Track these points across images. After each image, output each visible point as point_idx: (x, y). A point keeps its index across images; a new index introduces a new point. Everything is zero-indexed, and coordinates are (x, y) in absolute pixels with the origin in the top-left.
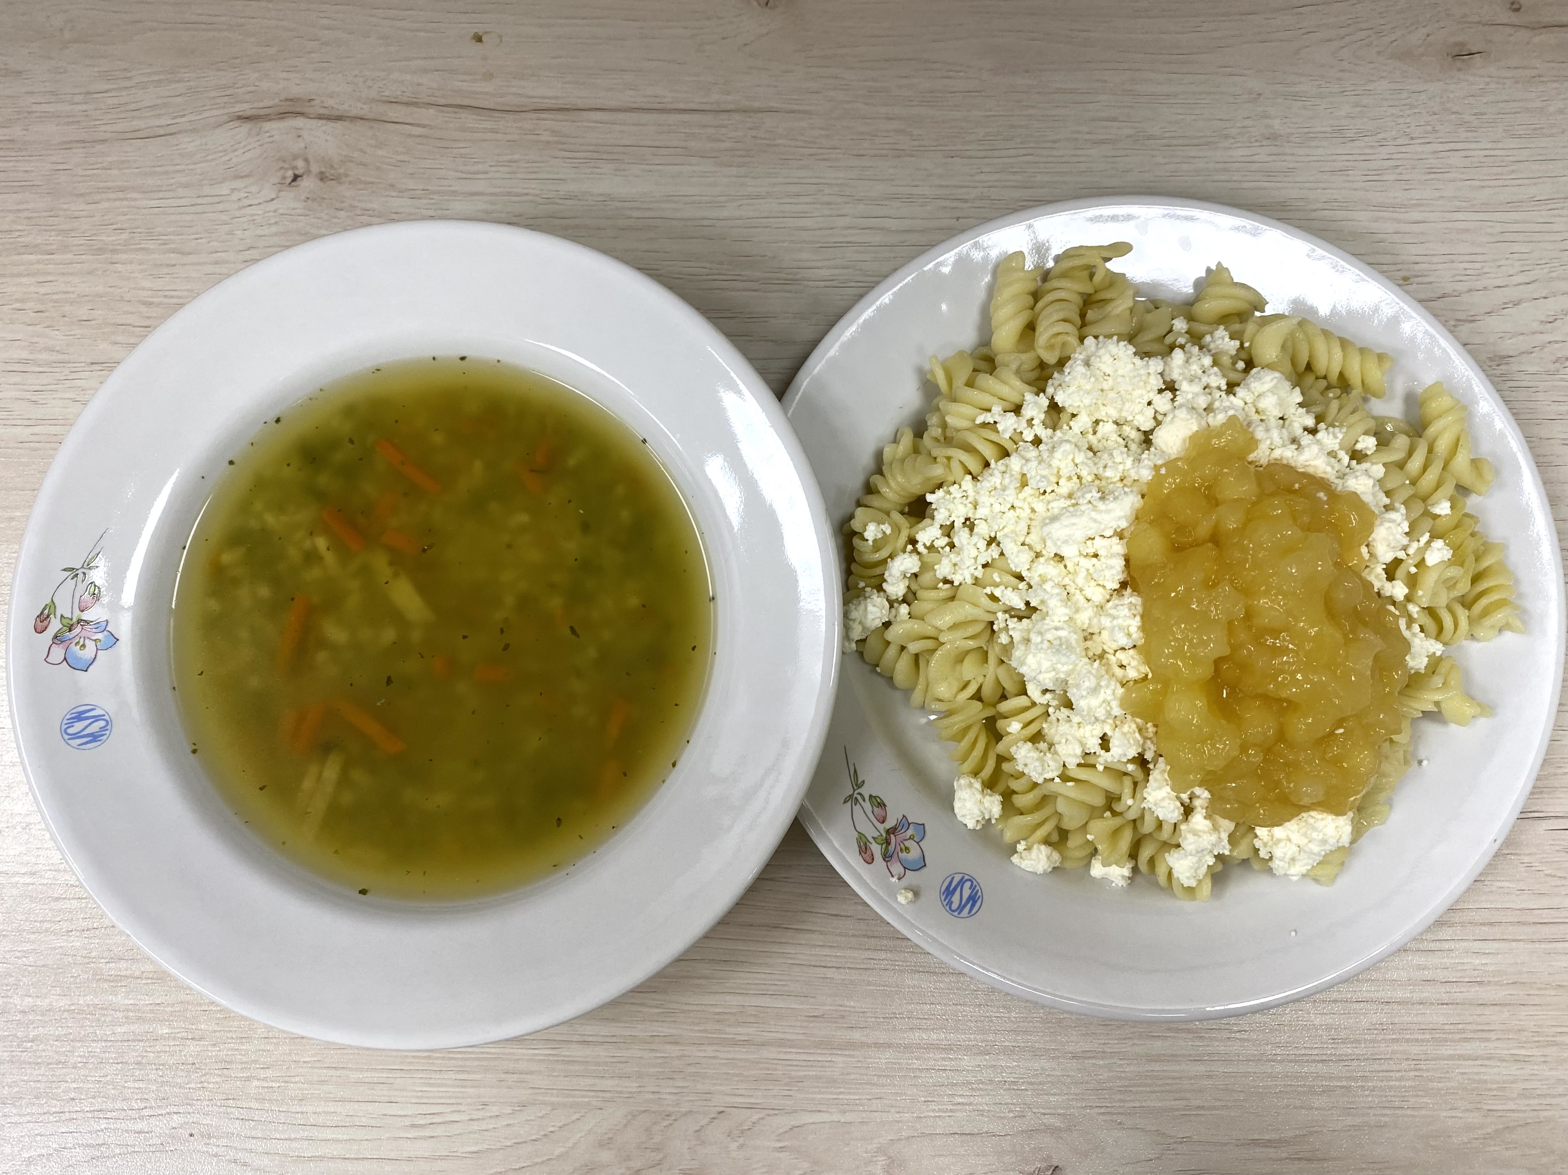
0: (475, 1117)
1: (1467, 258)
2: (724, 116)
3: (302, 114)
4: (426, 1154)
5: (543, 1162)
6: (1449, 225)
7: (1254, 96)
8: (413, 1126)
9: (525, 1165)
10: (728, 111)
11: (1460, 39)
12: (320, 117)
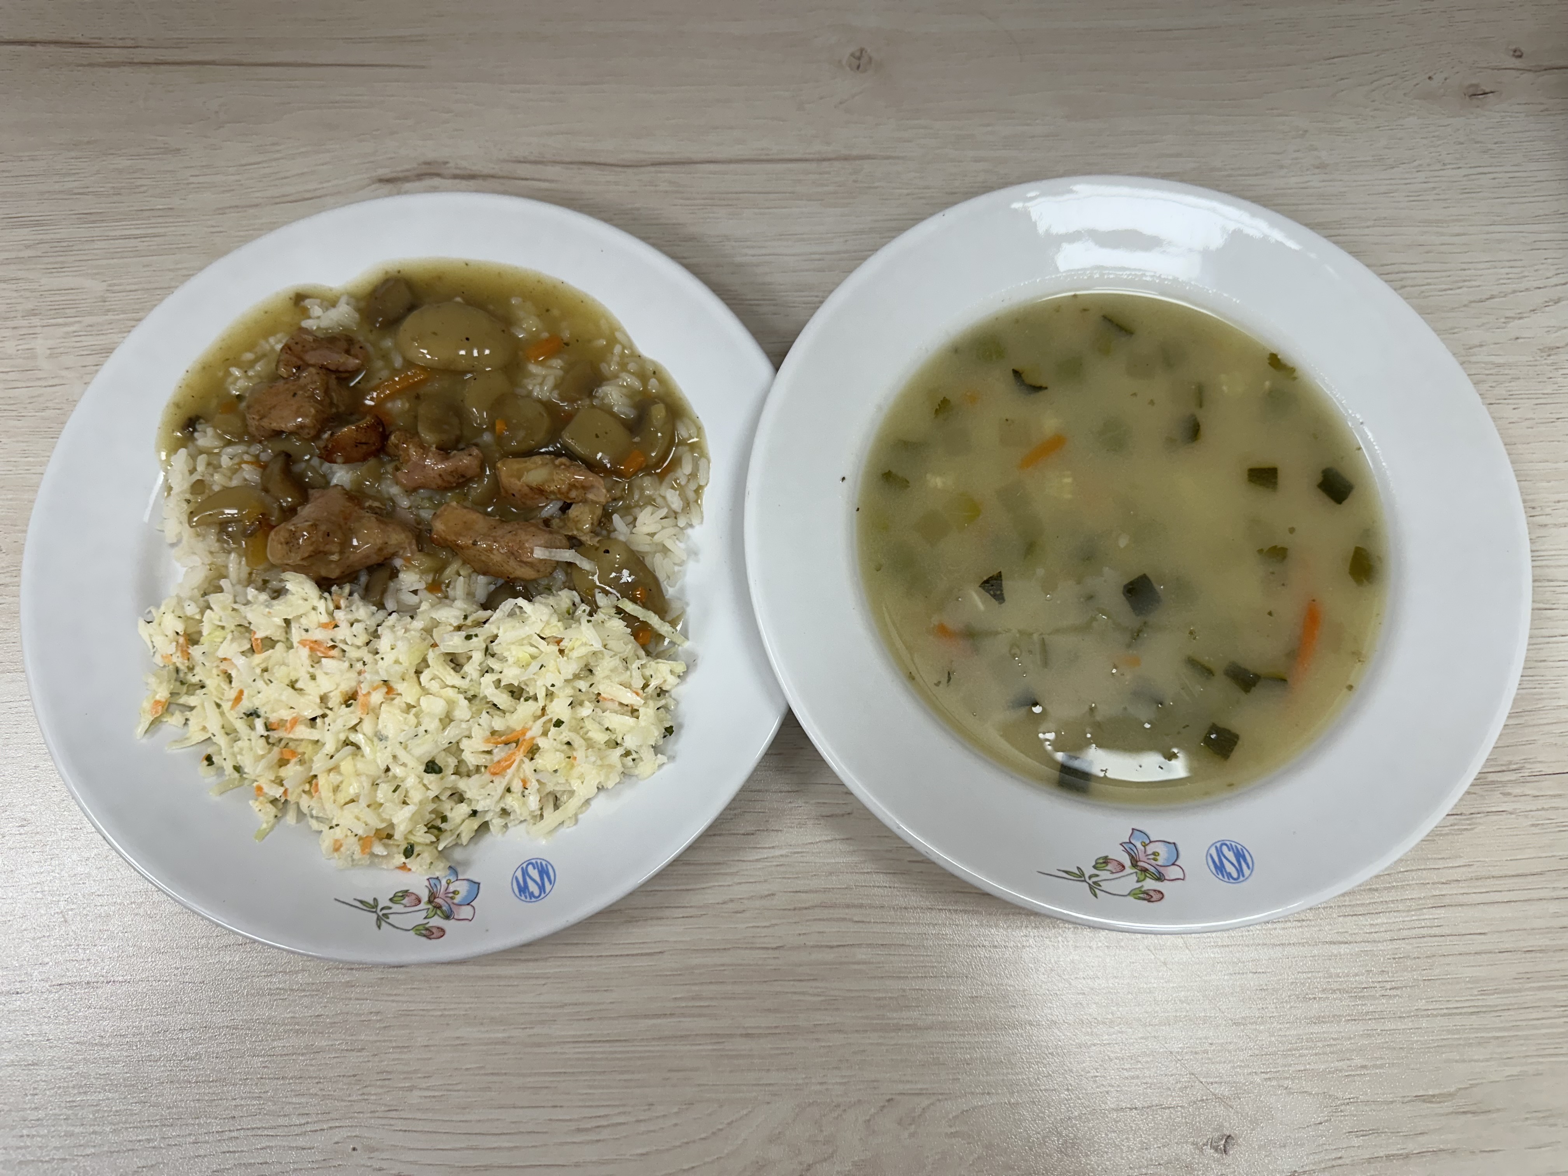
0: (641, 1118)
1: (1508, 264)
2: (826, 164)
3: (438, 175)
4: (594, 1159)
5: (712, 1162)
6: (1488, 236)
7: (1301, 132)
8: (579, 1130)
9: (693, 1165)
10: (829, 160)
11: (1474, 82)
12: (455, 177)
